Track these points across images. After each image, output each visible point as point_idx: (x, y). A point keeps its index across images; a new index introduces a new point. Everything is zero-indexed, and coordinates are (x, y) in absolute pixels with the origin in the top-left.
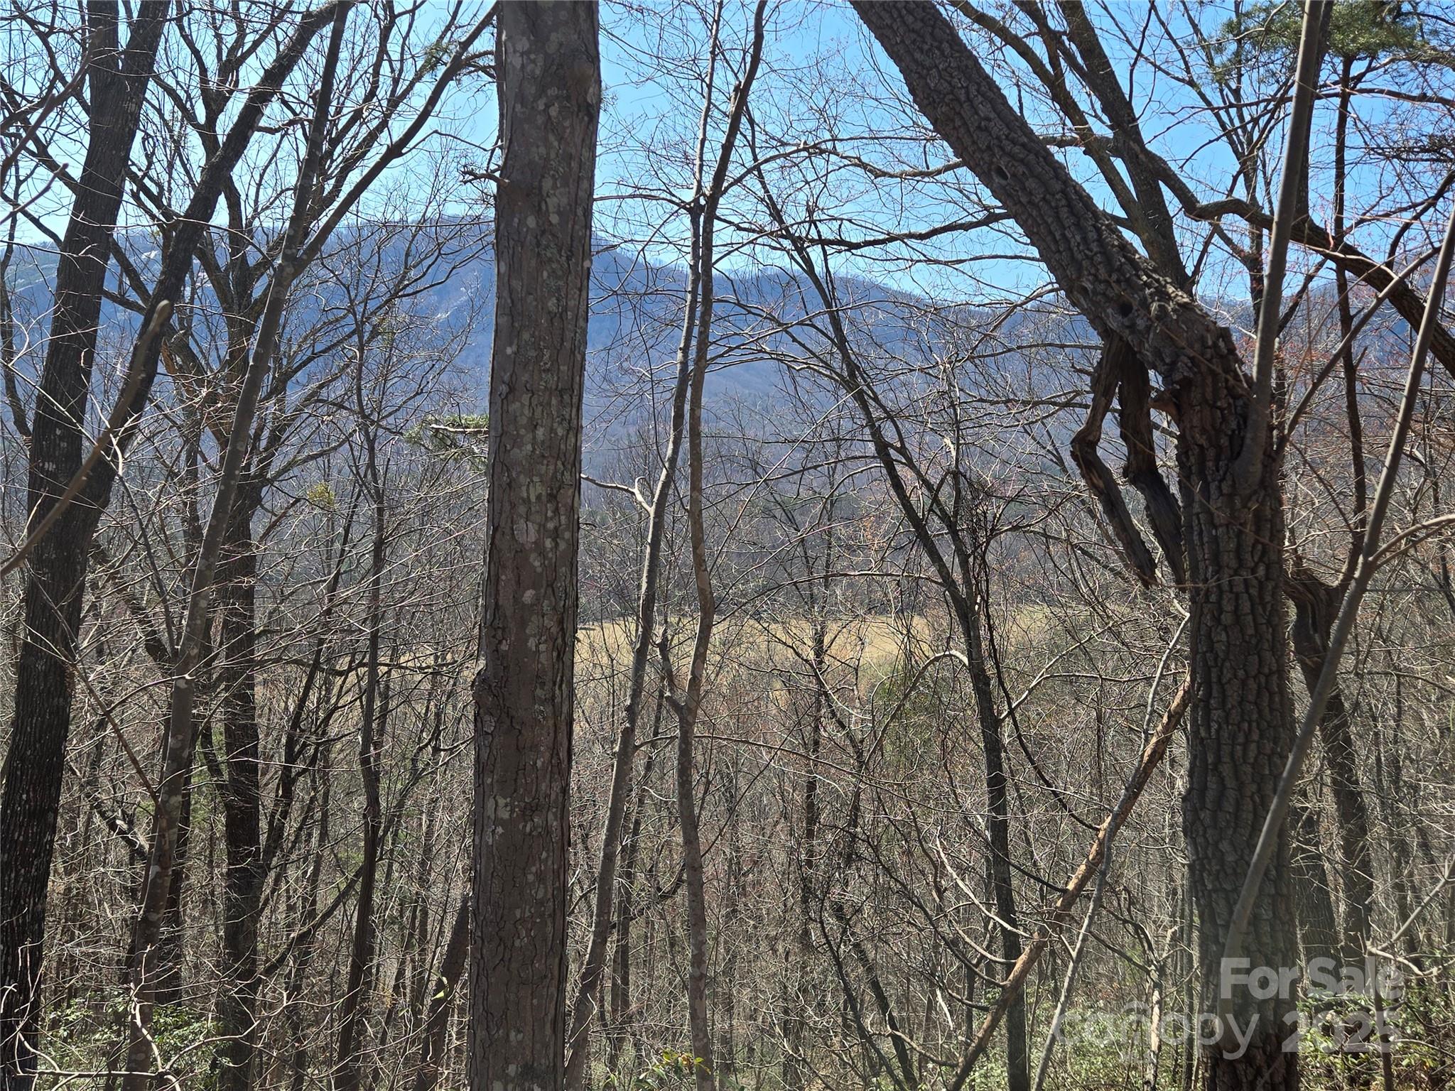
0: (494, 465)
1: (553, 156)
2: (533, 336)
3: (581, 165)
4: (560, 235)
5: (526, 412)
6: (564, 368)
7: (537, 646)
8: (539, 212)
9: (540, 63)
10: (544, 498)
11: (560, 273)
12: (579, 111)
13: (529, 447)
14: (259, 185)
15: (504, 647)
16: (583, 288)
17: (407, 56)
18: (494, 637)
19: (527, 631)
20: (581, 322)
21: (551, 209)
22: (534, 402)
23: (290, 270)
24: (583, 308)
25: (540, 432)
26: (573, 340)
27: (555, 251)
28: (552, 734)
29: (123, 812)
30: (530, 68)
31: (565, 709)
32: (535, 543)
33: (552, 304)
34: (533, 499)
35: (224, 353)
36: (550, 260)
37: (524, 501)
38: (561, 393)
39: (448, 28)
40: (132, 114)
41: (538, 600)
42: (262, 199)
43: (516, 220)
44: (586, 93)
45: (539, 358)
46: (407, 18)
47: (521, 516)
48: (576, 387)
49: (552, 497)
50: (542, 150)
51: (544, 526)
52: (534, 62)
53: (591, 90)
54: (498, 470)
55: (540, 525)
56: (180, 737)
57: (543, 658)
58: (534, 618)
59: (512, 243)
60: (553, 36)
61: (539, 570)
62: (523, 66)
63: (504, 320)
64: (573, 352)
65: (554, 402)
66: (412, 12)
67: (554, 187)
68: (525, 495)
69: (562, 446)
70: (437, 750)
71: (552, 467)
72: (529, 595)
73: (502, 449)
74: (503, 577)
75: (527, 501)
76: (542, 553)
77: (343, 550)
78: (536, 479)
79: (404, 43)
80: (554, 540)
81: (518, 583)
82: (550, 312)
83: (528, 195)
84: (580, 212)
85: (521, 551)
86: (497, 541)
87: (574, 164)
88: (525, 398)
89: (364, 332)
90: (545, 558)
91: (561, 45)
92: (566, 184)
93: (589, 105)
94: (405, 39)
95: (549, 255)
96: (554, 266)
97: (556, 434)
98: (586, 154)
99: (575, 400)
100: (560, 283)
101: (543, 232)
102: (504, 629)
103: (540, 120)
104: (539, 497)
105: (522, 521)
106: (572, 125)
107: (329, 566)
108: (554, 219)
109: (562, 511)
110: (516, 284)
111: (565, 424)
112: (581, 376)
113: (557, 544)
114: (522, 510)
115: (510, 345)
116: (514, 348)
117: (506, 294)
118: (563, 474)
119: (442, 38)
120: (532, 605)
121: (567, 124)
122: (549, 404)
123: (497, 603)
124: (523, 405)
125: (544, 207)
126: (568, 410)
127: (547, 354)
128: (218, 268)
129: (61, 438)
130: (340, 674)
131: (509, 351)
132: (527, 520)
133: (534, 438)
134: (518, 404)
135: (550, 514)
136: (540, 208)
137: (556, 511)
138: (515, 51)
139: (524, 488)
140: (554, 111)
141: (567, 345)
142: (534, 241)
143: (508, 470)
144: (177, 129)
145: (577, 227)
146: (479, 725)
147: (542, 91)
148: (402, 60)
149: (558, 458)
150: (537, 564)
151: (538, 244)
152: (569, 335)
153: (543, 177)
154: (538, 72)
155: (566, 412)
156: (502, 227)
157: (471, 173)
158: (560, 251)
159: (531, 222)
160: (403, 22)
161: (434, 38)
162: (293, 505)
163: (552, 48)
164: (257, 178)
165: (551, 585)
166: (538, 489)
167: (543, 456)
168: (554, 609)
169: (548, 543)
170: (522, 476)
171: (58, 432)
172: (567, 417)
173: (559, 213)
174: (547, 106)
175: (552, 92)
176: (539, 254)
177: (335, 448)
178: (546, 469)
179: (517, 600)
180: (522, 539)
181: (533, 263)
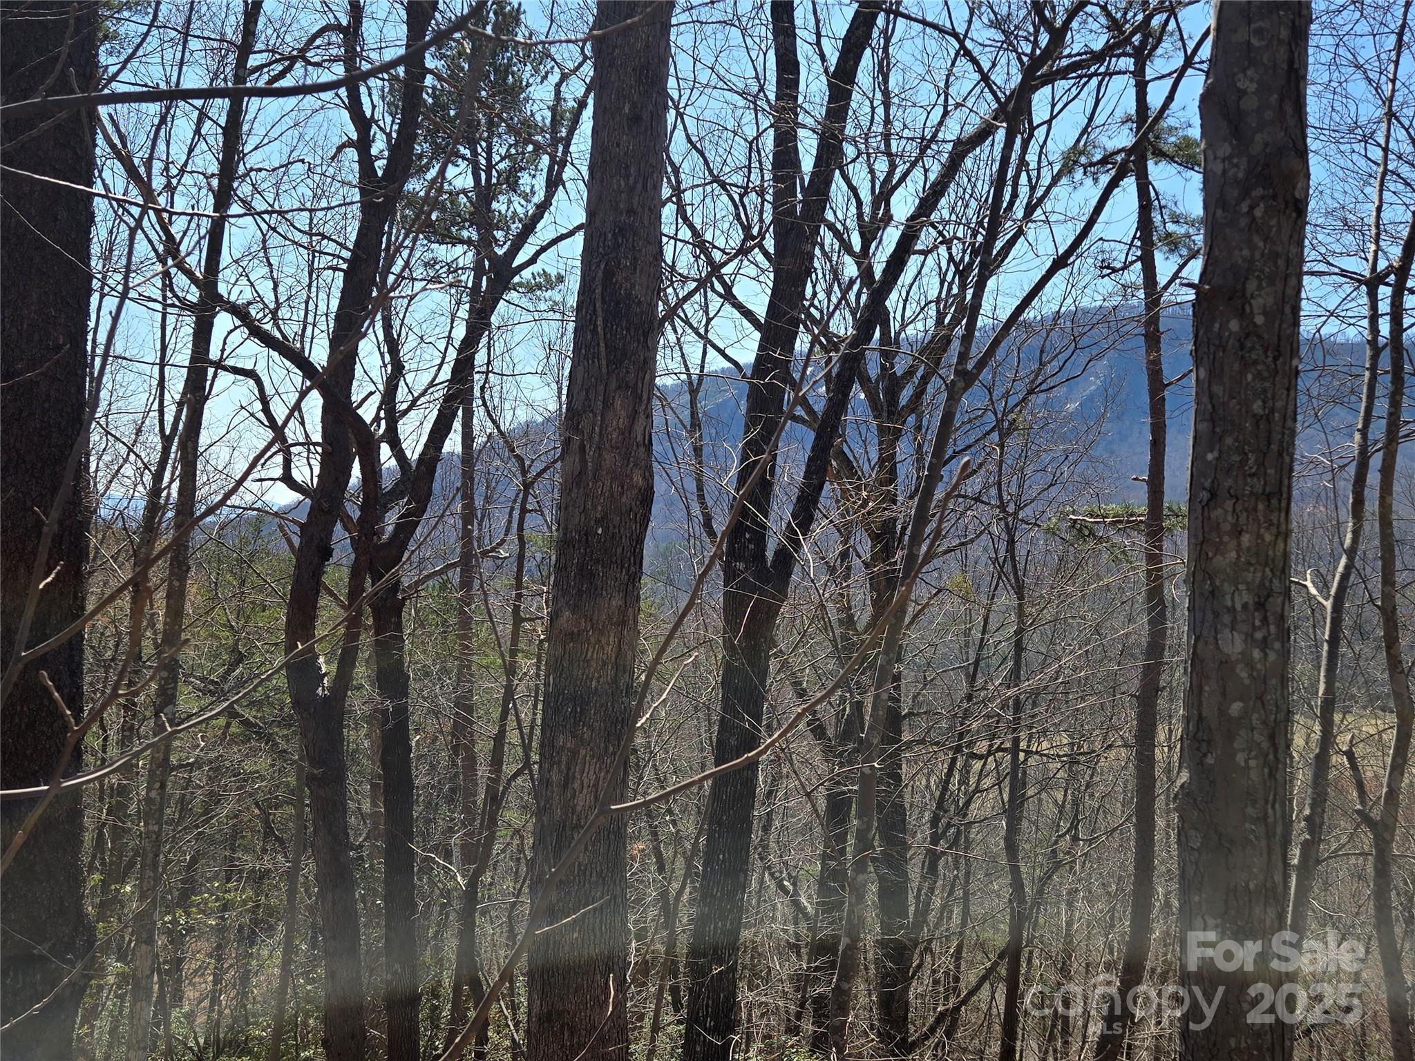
0: (1194, 573)
1: (1257, 256)
2: (1236, 440)
3: (1288, 262)
4: (1266, 336)
5: (1230, 518)
6: (1271, 471)
7: (1246, 761)
8: (1242, 314)
9: (1244, 165)
10: (1251, 607)
11: (1266, 374)
12: (1286, 207)
13: (1234, 554)
14: (906, 301)
15: (1210, 760)
16: (1291, 387)
17: (1044, 163)
18: (1198, 749)
19: (1235, 745)
20: (1289, 423)
21: (1256, 311)
22: (1239, 508)
23: (961, 384)
24: (1291, 408)
25: (1246, 539)
26: (1281, 442)
27: (1261, 352)
28: (1265, 856)
29: (789, 874)
30: (1231, 173)
31: (1279, 830)
32: (1242, 653)
33: (1257, 407)
34: (1238, 607)
35: (874, 456)
36: (1255, 362)
37: (1228, 609)
38: (1269, 497)
39: (1084, 131)
40: (808, 253)
41: (1245, 714)
42: (908, 313)
43: (1217, 325)
44: (1294, 189)
45: (1243, 463)
46: (1044, 128)
47: (1226, 626)
48: (1285, 489)
49: (1260, 605)
50: (1246, 252)
51: (1252, 636)
52: (1237, 166)
53: (1299, 185)
54: (1199, 577)
55: (1246, 634)
56: (866, 819)
57: (1254, 775)
58: (1243, 733)
59: (1212, 349)
60: (1258, 137)
61: (1247, 682)
62: (1224, 172)
63: (1203, 426)
64: (1280, 455)
65: (1261, 506)
66: (1049, 122)
67: (1260, 288)
68: (1229, 604)
69: (1270, 553)
70: (1075, 839)
71: (1259, 575)
72: (1236, 708)
73: (1203, 556)
74: (1207, 688)
75: (1232, 610)
76: (1250, 665)
77: (982, 639)
78: (1241, 587)
79: (1041, 152)
80: (1263, 650)
81: (1224, 694)
82: (1254, 415)
83: (1230, 299)
84: (1288, 310)
85: (1225, 664)
86: (1199, 651)
87: (1281, 262)
88: (1229, 504)
89: (1004, 430)
90: (1253, 668)
91: (1267, 145)
92: (1271, 282)
93: (1297, 201)
94: (1042, 148)
95: (1254, 356)
96: (1259, 367)
97: (1263, 540)
98: (1294, 250)
99: (1284, 504)
100: (1267, 384)
101: (1248, 335)
102: (1209, 742)
103: (1243, 222)
104: (1245, 606)
105: (1227, 631)
106: (1279, 222)
107: (967, 653)
108: (1259, 320)
109: (1271, 619)
110: (1218, 389)
111: (1274, 530)
112: (1290, 478)
113: (1266, 655)
114: (1227, 619)
115: (1211, 451)
116: (1216, 454)
117: (1205, 399)
118: (1271, 581)
119: (1078, 141)
120: (1241, 718)
121: (1273, 222)
122: (1255, 510)
123: (1200, 716)
124: (1226, 511)
125: (1248, 310)
126: (1276, 514)
127: (1252, 458)
128: (869, 379)
129: (750, 541)
130: (980, 757)
131: (1210, 457)
132: (1233, 629)
133: (1239, 544)
134: (1220, 511)
135: (1257, 623)
136: (1243, 309)
137: (1265, 620)
138: (1215, 158)
139: (1228, 597)
140: (1258, 213)
141: (1274, 447)
142: (1237, 344)
143: (1211, 578)
144: (835, 259)
145: (1284, 326)
146: (1183, 839)
147: (1246, 193)
148: (1039, 169)
149: (1266, 565)
150: (1244, 675)
151: (1242, 347)
152: (1276, 437)
153: (1247, 279)
154: (1241, 175)
155: (1274, 517)
156: (1201, 332)
157: (1108, 267)
158: (1265, 352)
159: (1234, 325)
160: (1040, 133)
161: (1071, 143)
162: (935, 595)
163: (1256, 149)
164: (904, 294)
165: (1260, 698)
166: (1245, 597)
167: (1250, 564)
168: (1264, 723)
169: (1257, 654)
170: (1226, 585)
171: (747, 536)
172: (1275, 521)
173: (1265, 313)
174: (1252, 208)
175: (1258, 192)
176: (1242, 357)
177: (972, 541)
178: (1251, 576)
179: (1222, 712)
180: (1227, 649)
181: (1236, 367)
